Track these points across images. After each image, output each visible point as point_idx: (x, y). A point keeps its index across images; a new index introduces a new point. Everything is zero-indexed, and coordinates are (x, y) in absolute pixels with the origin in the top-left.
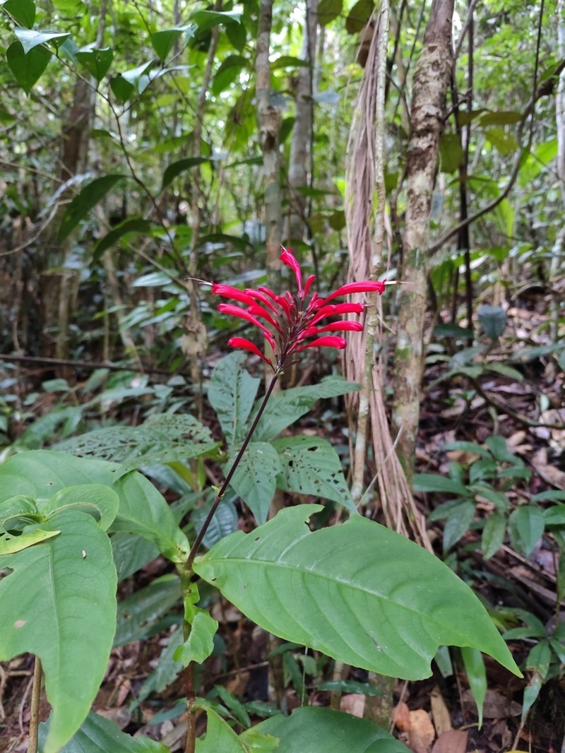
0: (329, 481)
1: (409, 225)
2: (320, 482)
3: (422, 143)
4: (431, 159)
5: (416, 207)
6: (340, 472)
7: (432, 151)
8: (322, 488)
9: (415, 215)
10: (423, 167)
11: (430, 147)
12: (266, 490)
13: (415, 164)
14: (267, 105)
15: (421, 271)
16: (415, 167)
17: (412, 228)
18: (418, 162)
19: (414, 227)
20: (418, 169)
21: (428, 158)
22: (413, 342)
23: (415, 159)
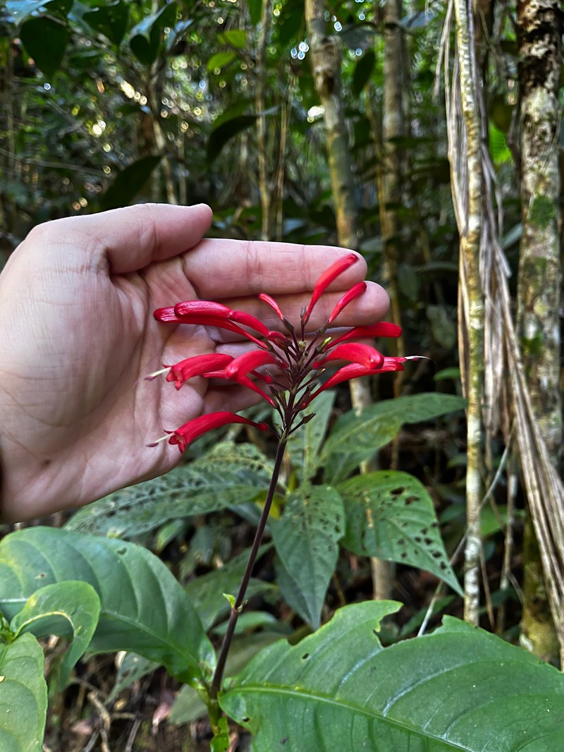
0: (418, 540)
1: (528, 166)
2: (407, 542)
3: (538, 50)
4: (552, 69)
5: (536, 138)
6: (434, 525)
7: (551, 59)
8: (410, 552)
9: (535, 150)
10: (540, 82)
11: (548, 53)
12: (323, 562)
13: (528, 80)
14: (322, 37)
15: (549, 228)
16: (530, 84)
17: (532, 169)
18: (533, 77)
19: (536, 166)
20: (535, 86)
21: (548, 68)
22: (546, 329)
23: (529, 74)
